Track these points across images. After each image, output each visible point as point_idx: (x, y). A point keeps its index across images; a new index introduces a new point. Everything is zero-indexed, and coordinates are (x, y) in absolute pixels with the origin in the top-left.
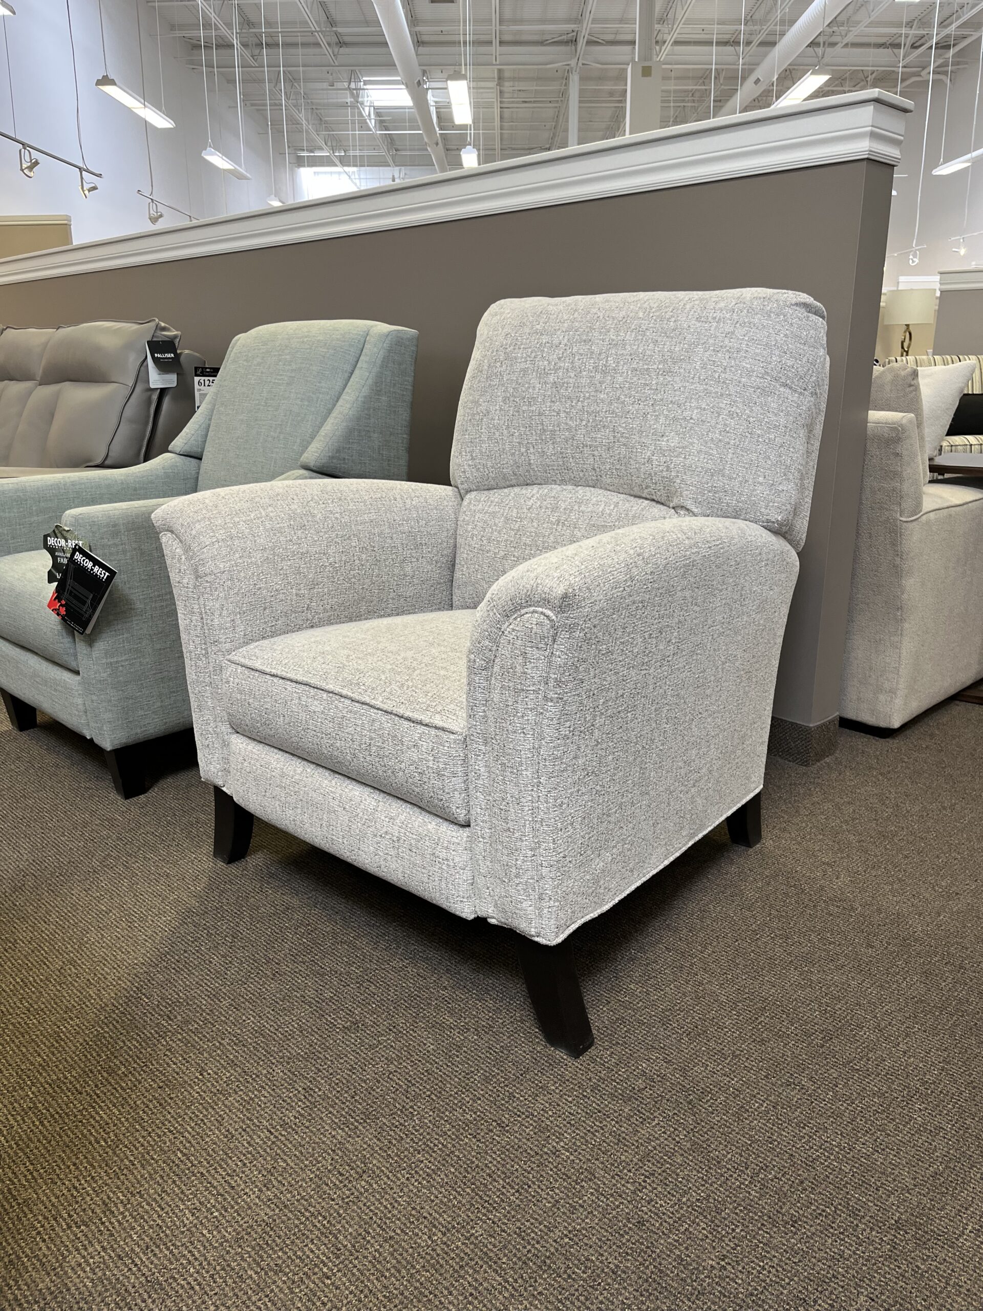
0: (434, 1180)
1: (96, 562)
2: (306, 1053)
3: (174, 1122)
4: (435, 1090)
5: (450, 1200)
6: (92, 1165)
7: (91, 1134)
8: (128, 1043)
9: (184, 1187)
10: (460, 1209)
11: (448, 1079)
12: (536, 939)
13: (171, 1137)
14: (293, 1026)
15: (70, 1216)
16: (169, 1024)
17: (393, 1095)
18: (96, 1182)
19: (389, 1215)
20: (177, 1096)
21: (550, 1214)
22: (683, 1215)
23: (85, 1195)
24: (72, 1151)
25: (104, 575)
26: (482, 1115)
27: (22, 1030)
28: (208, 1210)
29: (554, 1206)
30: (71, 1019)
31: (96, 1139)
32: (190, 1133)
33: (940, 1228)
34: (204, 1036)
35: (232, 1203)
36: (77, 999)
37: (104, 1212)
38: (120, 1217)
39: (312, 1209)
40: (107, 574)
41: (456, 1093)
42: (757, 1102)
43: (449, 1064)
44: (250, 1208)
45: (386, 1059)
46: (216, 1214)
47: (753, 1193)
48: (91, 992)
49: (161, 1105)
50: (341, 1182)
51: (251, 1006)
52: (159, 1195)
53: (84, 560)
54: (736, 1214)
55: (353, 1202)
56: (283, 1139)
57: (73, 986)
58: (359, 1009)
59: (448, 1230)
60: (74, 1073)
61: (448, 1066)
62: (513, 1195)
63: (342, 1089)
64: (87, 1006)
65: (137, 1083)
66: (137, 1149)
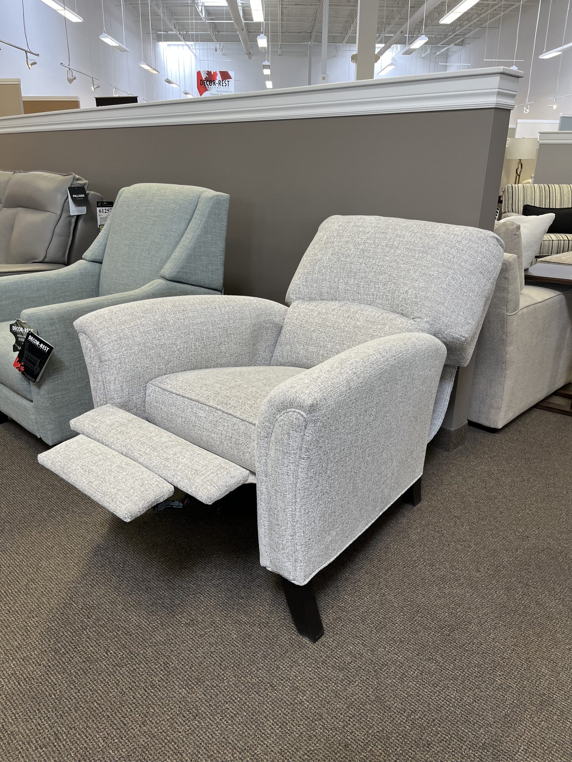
0: (235, 720)
1: (41, 342)
2: (165, 640)
3: (92, 684)
4: (236, 663)
5: (243, 733)
6: (48, 710)
7: (47, 691)
8: (65, 633)
9: (98, 724)
10: (249, 738)
11: (243, 656)
12: (293, 582)
13: (91, 693)
14: (157, 622)
15: (37, 742)
16: (88, 621)
17: (212, 667)
18: (50, 721)
19: (211, 742)
20: (94, 668)
21: (298, 741)
22: (369, 741)
23: (44, 729)
24: (37, 701)
25: (46, 349)
26: (262, 679)
27: (6, 625)
28: (112, 738)
29: (300, 736)
30: (33, 617)
31: (49, 693)
32: (101, 691)
33: (506, 748)
34: (108, 629)
35: (125, 734)
36: (36, 605)
37: (55, 739)
38: (64, 742)
39: (168, 738)
40: (48, 348)
41: (248, 666)
42: (412, 671)
43: (244, 647)
44: (135, 737)
45: (210, 643)
46: (116, 741)
47: (407, 727)
48: (44, 600)
49: (85, 673)
50: (184, 721)
51: (134, 609)
52: (85, 729)
53: (34, 340)
54: (398, 740)
55: (191, 734)
56: (152, 694)
57: (34, 596)
58: (194, 611)
59: (242, 751)
60: (36, 652)
61: (243, 648)
62: (278, 729)
63: (185, 663)
64: (42, 609)
65: (71, 659)
66: (72, 701)
